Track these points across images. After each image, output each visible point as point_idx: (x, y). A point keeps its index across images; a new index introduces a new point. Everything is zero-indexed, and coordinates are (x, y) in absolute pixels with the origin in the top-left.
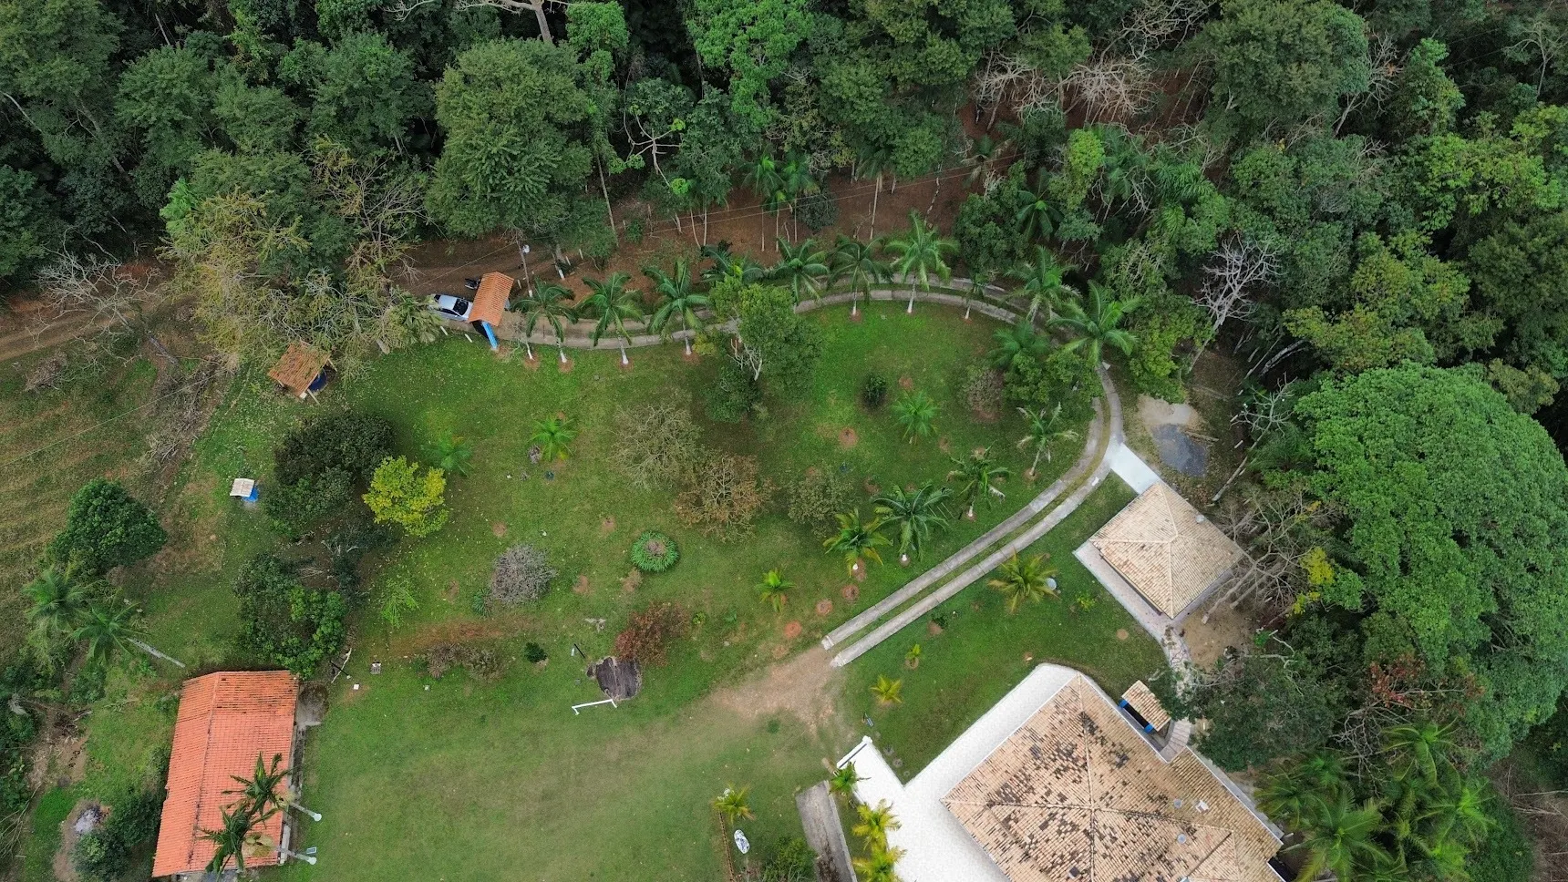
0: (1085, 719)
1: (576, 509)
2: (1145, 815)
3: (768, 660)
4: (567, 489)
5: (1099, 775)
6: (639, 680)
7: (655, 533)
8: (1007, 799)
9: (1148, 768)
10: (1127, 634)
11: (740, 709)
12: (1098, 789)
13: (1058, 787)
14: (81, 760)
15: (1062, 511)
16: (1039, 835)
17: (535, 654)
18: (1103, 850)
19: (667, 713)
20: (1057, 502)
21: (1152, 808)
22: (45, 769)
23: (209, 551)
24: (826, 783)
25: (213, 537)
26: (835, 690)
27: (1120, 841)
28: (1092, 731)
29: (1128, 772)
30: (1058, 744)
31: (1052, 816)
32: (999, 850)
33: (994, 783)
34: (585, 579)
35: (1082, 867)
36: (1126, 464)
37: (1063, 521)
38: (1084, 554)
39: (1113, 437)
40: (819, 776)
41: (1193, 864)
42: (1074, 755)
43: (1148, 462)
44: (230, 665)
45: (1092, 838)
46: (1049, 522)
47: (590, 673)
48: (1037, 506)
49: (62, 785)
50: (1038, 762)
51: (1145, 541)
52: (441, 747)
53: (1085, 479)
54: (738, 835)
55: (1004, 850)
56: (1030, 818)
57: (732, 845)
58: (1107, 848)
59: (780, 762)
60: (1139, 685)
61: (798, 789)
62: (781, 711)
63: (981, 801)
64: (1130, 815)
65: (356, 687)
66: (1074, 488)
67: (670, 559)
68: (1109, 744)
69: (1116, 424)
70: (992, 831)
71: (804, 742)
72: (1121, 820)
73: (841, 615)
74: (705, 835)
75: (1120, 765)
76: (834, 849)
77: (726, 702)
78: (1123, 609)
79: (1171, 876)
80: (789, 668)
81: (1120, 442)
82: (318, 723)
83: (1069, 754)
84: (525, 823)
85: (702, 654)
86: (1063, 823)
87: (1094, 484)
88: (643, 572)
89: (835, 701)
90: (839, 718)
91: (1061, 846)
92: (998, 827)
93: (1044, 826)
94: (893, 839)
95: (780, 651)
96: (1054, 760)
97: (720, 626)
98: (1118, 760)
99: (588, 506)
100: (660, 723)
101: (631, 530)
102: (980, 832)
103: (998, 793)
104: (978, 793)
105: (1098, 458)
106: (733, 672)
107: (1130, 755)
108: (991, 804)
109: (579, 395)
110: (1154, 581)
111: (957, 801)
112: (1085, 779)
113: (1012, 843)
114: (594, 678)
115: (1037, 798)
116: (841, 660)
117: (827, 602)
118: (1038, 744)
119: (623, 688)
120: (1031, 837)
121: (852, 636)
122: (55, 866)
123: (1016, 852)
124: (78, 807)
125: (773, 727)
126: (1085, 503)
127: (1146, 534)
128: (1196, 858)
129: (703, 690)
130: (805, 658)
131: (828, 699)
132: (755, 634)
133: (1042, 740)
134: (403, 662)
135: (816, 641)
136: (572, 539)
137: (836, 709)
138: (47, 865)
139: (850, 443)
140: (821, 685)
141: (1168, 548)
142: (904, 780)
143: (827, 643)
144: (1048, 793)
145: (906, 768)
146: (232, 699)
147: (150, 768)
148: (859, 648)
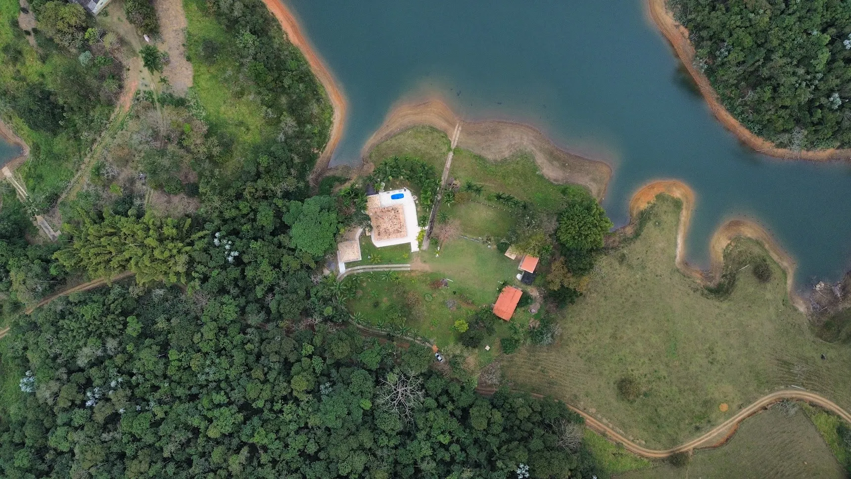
0: (379, 235)
1: (437, 313)
2: (381, 217)
3: (420, 272)
4: (436, 317)
5: (383, 226)
6: (441, 280)
7: (427, 301)
8: (398, 231)
9: (375, 223)
10: (363, 244)
14: (531, 321)
15: (358, 267)
17: (455, 293)
18: (391, 217)
19: (440, 273)
20: (358, 269)
23: (498, 342)
24: (422, 248)
25: (496, 343)
26: (412, 261)
27: (387, 217)
28: (379, 233)
29: (378, 224)
30: (385, 234)
33: (398, 235)
34: (441, 301)
35: (394, 217)
36: (342, 269)
38: (361, 259)
40: (423, 251)
41: (379, 208)
43: (339, 267)
44: (500, 318)
46: (362, 267)
47: (448, 285)
48: (362, 271)
49: (535, 319)
50: (390, 233)
51: (352, 253)
52: (475, 289)
54: (439, 249)
56: (397, 227)
58: (389, 217)
59: (427, 256)
60: (367, 235)
61: (426, 250)
62: (422, 263)
63: (401, 233)
65: (484, 305)
66: (354, 270)
67: (426, 295)
68: (378, 229)
69: (339, 276)
71: (422, 257)
72: (385, 219)
73: (405, 272)
74: (443, 252)
75: (379, 226)
76: (426, 240)
77: (430, 269)
78: (361, 248)
79: (383, 208)
80: (417, 268)
81: (340, 273)
82: (492, 303)
83: (385, 231)
84: (468, 270)
85: (429, 279)
86: (393, 223)
87: (350, 269)
88: (432, 296)
91: (395, 220)
92: (402, 228)
93: (396, 224)
94: (418, 235)
95: (417, 272)
96: (388, 232)
97: (424, 282)
101: (430, 304)
102: (405, 229)
103: (398, 233)
104: (401, 235)
105: (346, 273)
106: (426, 273)
107: (376, 226)
111: (405, 236)
112: (386, 227)
113: (401, 224)
116: (409, 265)
117: (406, 275)
118: (388, 236)
119: (444, 280)
124: (533, 314)
125: (425, 262)
126: (354, 266)
127: (349, 255)
130: (414, 269)
131: (414, 261)
134: (475, 305)
136: (440, 309)
137: (414, 258)
138: (540, 307)
140: (414, 263)
141: (350, 250)
143: (409, 269)
145: (409, 244)
146: (503, 313)
147: (518, 309)
148: (405, 265)
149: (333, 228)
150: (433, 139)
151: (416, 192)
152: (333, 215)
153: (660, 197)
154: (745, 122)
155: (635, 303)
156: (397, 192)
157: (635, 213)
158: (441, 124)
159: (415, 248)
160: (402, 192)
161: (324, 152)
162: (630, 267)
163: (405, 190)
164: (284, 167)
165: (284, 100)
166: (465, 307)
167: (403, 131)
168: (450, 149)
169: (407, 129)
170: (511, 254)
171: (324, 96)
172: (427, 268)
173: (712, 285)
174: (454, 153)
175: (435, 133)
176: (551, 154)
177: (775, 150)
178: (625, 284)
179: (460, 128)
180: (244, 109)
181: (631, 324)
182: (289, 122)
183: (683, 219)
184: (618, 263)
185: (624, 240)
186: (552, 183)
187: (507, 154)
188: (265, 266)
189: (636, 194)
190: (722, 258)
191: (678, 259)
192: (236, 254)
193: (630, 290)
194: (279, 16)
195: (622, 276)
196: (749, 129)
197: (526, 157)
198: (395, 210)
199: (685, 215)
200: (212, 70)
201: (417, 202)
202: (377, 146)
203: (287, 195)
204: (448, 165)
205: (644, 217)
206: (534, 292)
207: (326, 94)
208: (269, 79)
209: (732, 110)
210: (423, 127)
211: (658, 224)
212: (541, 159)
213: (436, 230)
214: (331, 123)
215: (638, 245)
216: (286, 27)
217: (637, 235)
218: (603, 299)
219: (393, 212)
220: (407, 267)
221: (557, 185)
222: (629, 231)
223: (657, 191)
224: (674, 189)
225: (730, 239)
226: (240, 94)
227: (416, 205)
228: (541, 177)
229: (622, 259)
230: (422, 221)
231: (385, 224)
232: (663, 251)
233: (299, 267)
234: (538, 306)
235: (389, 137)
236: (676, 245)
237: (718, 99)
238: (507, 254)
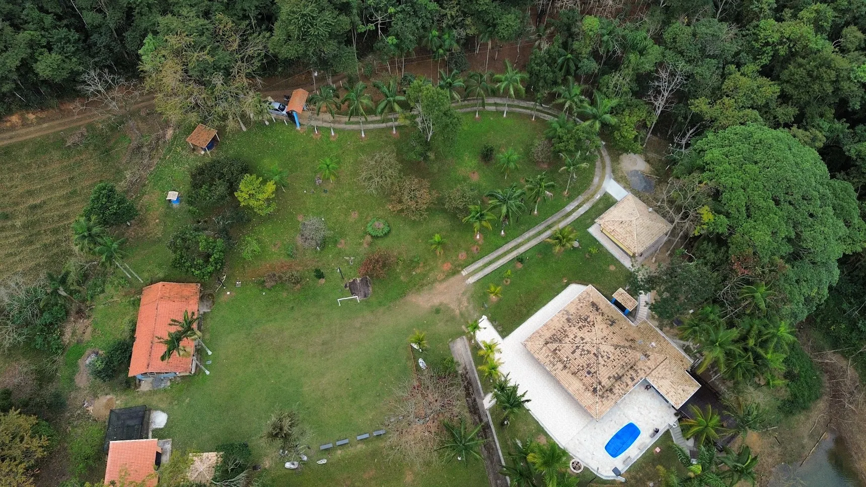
0: (593, 304)
1: (338, 208)
2: (624, 347)
3: (434, 282)
4: (334, 197)
5: (600, 329)
6: (370, 289)
7: (378, 219)
8: (555, 340)
9: (625, 328)
10: (614, 268)
11: (421, 303)
12: (600, 335)
13: (580, 334)
14: (89, 330)
15: (582, 211)
16: (571, 356)
17: (320, 275)
18: (603, 363)
19: (384, 305)
20: (579, 207)
21: (627, 344)
22: (70, 335)
23: (155, 227)
24: (464, 337)
25: (157, 221)
26: (469, 294)
27: (611, 359)
28: (597, 310)
29: (616, 328)
30: (580, 316)
31: (577, 347)
32: (551, 365)
33: (548, 335)
34: (343, 241)
35: (592, 370)
36: (613, 188)
37: (582, 215)
38: (593, 230)
39: (607, 176)
40: (460, 334)
41: (648, 371)
42: (588, 320)
43: (625, 188)
44: (167, 279)
45: (597, 357)
46: (575, 215)
47: (346, 286)
48: (569, 208)
49: (79, 342)
50: (570, 324)
51: (623, 220)
52: (271, 321)
53: (593, 195)
54: (421, 360)
55: (554, 365)
56: (566, 349)
57: (417, 365)
58: (605, 362)
59: (441, 327)
60: (621, 290)
61: (450, 340)
62: (441, 304)
63: (542, 342)
64: (616, 347)
65: (228, 293)
66: (588, 200)
67: (386, 230)
68: (606, 316)
69: (608, 170)
70: (548, 356)
71: (453, 318)
72: (612, 349)
73: (471, 260)
74: (404, 361)
75: (611, 325)
76: (468, 368)
77: (414, 300)
78: (612, 256)
79: (637, 377)
80: (445, 284)
81: (610, 177)
82: (209, 310)
83: (586, 320)
84: (314, 355)
85: (402, 278)
86: (583, 350)
87: (597, 198)
88: (373, 237)
89: (468, 299)
90: (471, 307)
91: (582, 361)
92: (550, 354)
93: (573, 352)
95: (441, 276)
96: (578, 323)
97: (411, 264)
98: (610, 323)
99: (344, 206)
100: (381, 309)
101: (366, 218)
102: (541, 358)
103: (550, 338)
104: (540, 339)
105: (599, 186)
106: (417, 287)
107: (616, 321)
108: (547, 343)
109: (340, 152)
110: (628, 238)
111: (530, 343)
112: (593, 330)
113: (557, 361)
114: (348, 288)
115: (570, 339)
116: (471, 280)
117: (464, 253)
118: (570, 317)
119: (362, 293)
120: (567, 358)
121: (476, 269)
122: (76, 380)
123: (560, 366)
124: (87, 352)
125: (437, 311)
126: (593, 207)
127: (623, 216)
128: (650, 368)
129: (403, 294)
130: (453, 280)
131: (464, 299)
132: (428, 268)
133: (572, 315)
134: (253, 282)
135: (459, 272)
136: (337, 221)
137: (469, 303)
138: (72, 380)
139: (475, 178)
140: (462, 292)
141: (634, 222)
142: (503, 337)
143: (464, 273)
144: (575, 337)
145: (504, 332)
146: (168, 295)
147: (127, 328)
148: (480, 275)
156: (634, 452)
159: (484, 330)
160: (621, 462)
163: (616, 471)
172: (423, 300)
198: (603, 392)
213: (459, 407)
219: (606, 382)
220: (472, 275)
231: (599, 338)
238: (215, 457)
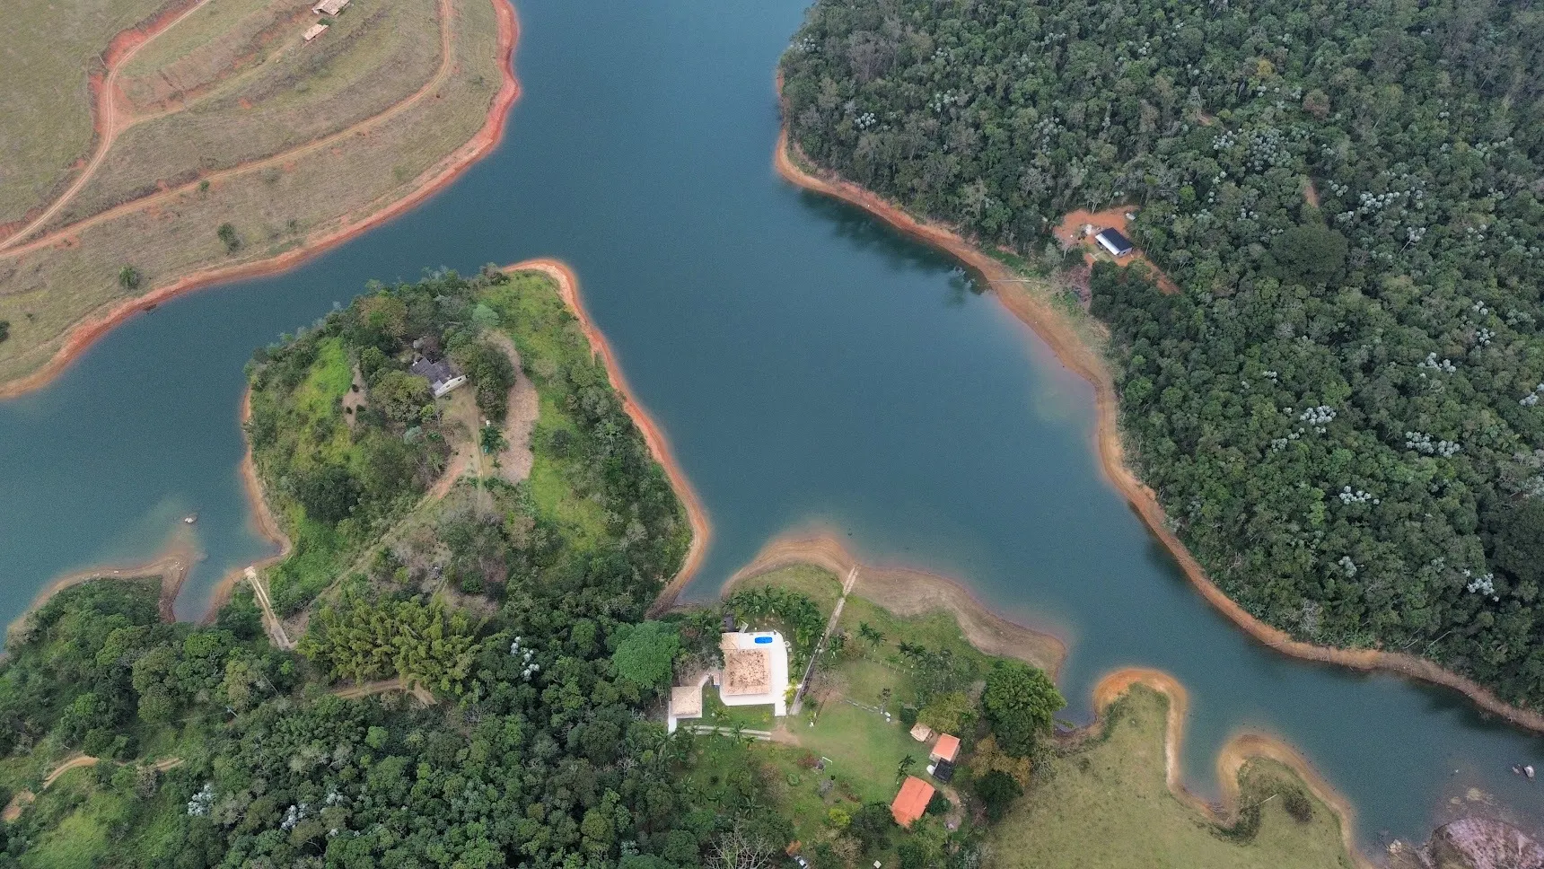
2: (737, 661)
3: (784, 744)
5: (739, 673)
6: (814, 760)
7: (790, 783)
8: (760, 681)
10: (706, 694)
15: (695, 727)
17: (833, 778)
19: (812, 749)
20: (695, 729)
21: (735, 662)
24: (790, 713)
26: (774, 728)
28: (731, 684)
30: (739, 686)
33: (759, 690)
36: (672, 726)
37: (698, 725)
38: (700, 716)
39: (669, 733)
40: (792, 716)
41: (737, 648)
42: (739, 681)
43: (667, 723)
46: (701, 727)
48: (701, 733)
50: (747, 686)
52: (864, 778)
53: (684, 730)
54: (814, 716)
55: (767, 676)
56: (759, 676)
58: (751, 658)
59: (797, 723)
60: (714, 685)
61: (797, 716)
62: (790, 733)
63: (764, 687)
64: (740, 663)
69: (665, 734)
70: (767, 686)
71: (790, 724)
72: (743, 663)
73: (762, 741)
74: (821, 720)
76: (797, 704)
77: (799, 743)
78: (703, 700)
80: (781, 740)
84: (856, 750)
85: (797, 755)
86: (753, 670)
87: (683, 727)
88: (798, 777)
89: (776, 726)
90: (778, 723)
91: (756, 667)
93: (758, 672)
94: (786, 694)
95: (780, 744)
96: (745, 682)
97: (790, 757)
99: (800, 802)
100: (815, 749)
102: (768, 681)
103: (760, 684)
105: (677, 732)
106: (793, 747)
107: (729, 673)
108: (763, 684)
112: (743, 674)
114: (823, 768)
116: (769, 733)
117: (762, 745)
121: (764, 735)
124: (951, 832)
125: (793, 731)
126: (689, 725)
127: (688, 704)
129: (802, 749)
130: (776, 739)
131: (777, 728)
132: (783, 751)
133: (742, 689)
135: (771, 740)
136: (808, 798)
140: (776, 732)
142: (773, 705)
143: (769, 739)
144: (751, 677)
145: (770, 708)
146: (904, 817)
147: (927, 815)
148: (763, 732)
149: (673, 650)
150: (819, 580)
151: (789, 637)
152: (676, 637)
153: (1133, 687)
154: (1241, 601)
155: (1106, 829)
156: (763, 634)
157: (1101, 707)
158: (831, 565)
159: (780, 710)
160: (770, 634)
161: (672, 583)
162: (1096, 777)
163: (775, 633)
164: (620, 579)
165: (635, 507)
166: (846, 802)
167: (782, 566)
168: (841, 595)
169: (786, 565)
170: (920, 733)
171: (683, 516)
172: (796, 740)
173: (1226, 824)
174: (847, 600)
175: (823, 575)
176: (979, 617)
177: (1293, 644)
178: (1091, 802)
179: (856, 573)
180: (584, 513)
181: (1101, 859)
182: (637, 530)
183: (1171, 722)
184: (1078, 771)
185: (1087, 741)
186: (981, 653)
187: (918, 610)
188: (572, 686)
189: (1101, 683)
190: (1236, 785)
191: (1170, 779)
192: (537, 667)
193: (1098, 812)
194: (645, 431)
195: (1085, 789)
196: (1250, 611)
197: (943, 615)
198: (758, 655)
199: (1173, 717)
200: (555, 465)
201: (790, 650)
202: (743, 582)
203: (615, 614)
204: (837, 612)
205: (1114, 712)
206: (953, 797)
207: (687, 517)
208: (623, 482)
209: (1222, 586)
210: (808, 565)
211: (1135, 723)
212: (964, 621)
213: (813, 690)
214: (687, 549)
215: (1107, 750)
216: (650, 441)
217: (1105, 736)
218: (1056, 819)
219: (755, 657)
220: (767, 735)
221: (987, 657)
222: (1095, 731)
223: (1130, 680)
224: (1155, 680)
225: (1245, 758)
226: (582, 494)
227: (789, 654)
228: (966, 644)
229: (1085, 765)
230: (793, 677)
231: (743, 670)
232: (1146, 762)
233: (616, 697)
234: (959, 820)
235: (761, 572)
236: (1165, 758)
237: (1203, 573)
238: (913, 732)
